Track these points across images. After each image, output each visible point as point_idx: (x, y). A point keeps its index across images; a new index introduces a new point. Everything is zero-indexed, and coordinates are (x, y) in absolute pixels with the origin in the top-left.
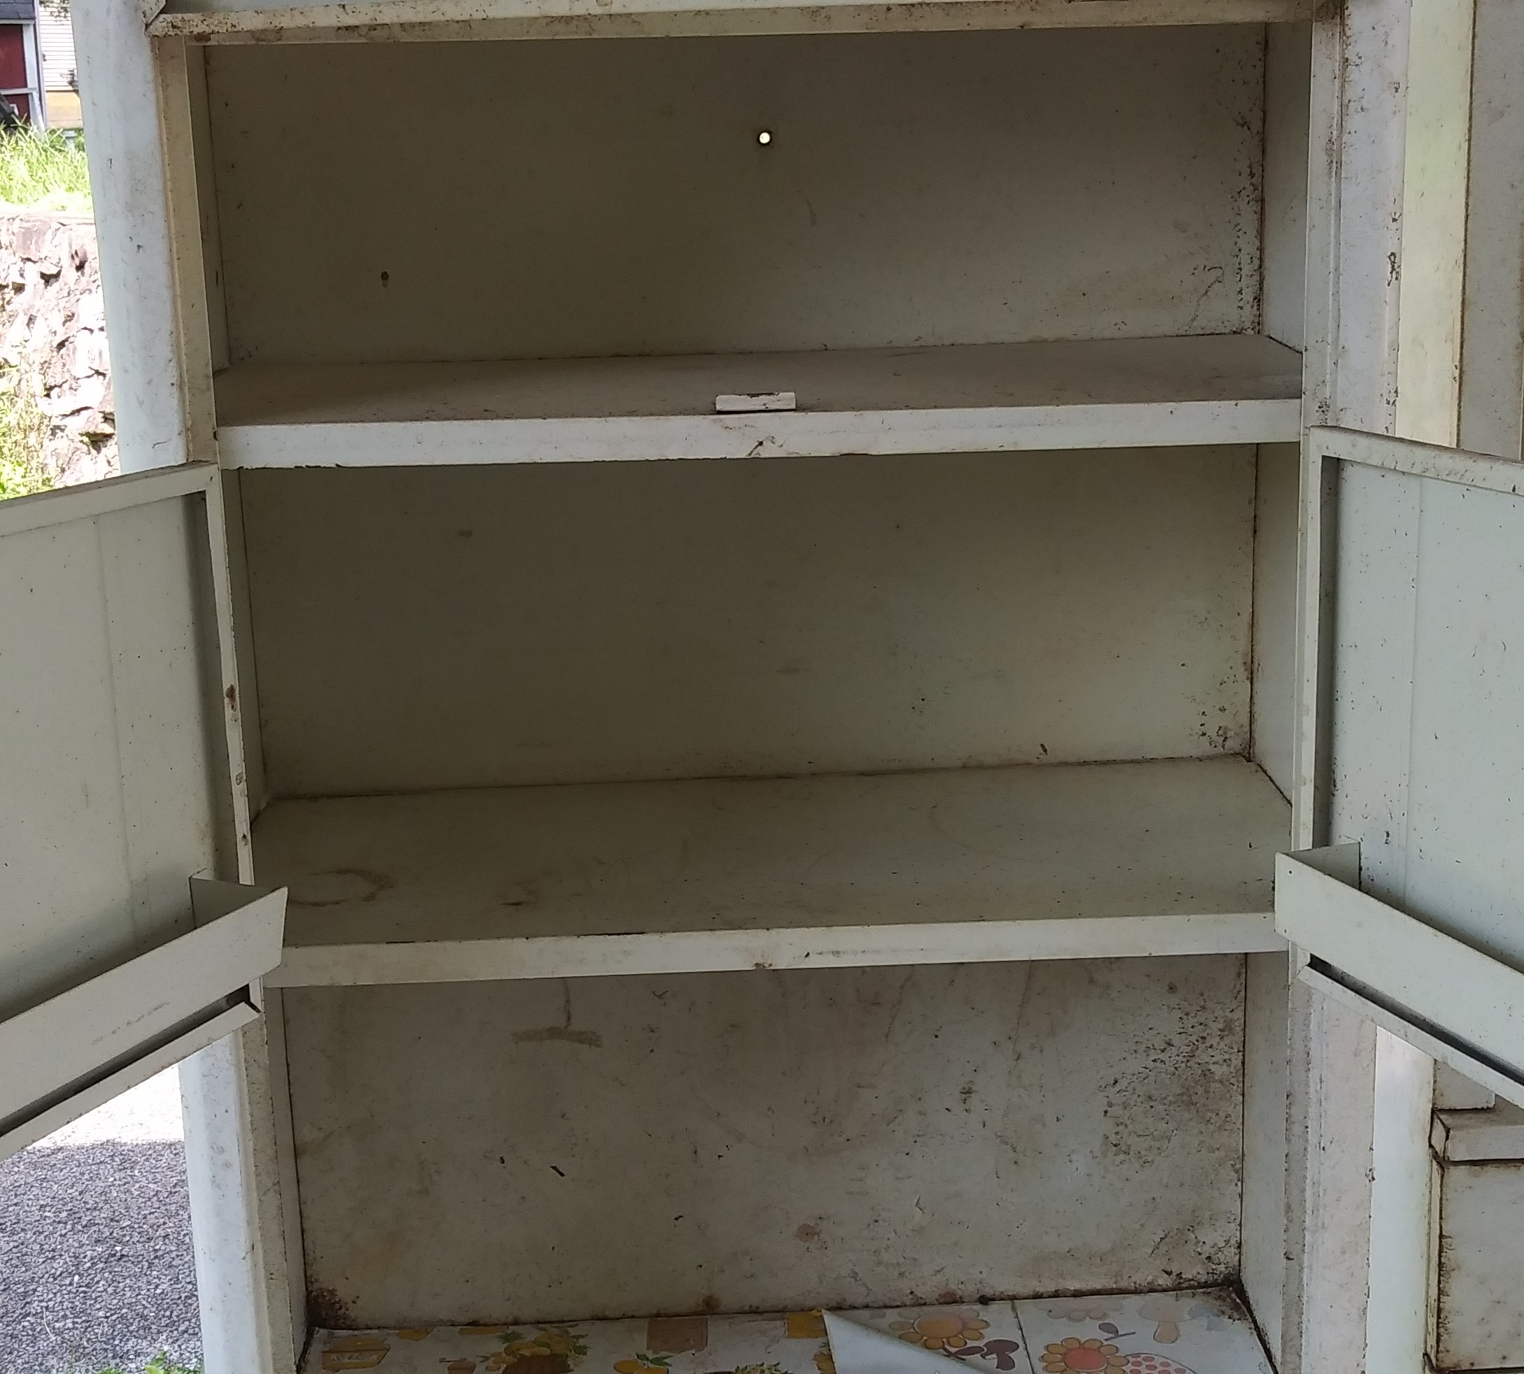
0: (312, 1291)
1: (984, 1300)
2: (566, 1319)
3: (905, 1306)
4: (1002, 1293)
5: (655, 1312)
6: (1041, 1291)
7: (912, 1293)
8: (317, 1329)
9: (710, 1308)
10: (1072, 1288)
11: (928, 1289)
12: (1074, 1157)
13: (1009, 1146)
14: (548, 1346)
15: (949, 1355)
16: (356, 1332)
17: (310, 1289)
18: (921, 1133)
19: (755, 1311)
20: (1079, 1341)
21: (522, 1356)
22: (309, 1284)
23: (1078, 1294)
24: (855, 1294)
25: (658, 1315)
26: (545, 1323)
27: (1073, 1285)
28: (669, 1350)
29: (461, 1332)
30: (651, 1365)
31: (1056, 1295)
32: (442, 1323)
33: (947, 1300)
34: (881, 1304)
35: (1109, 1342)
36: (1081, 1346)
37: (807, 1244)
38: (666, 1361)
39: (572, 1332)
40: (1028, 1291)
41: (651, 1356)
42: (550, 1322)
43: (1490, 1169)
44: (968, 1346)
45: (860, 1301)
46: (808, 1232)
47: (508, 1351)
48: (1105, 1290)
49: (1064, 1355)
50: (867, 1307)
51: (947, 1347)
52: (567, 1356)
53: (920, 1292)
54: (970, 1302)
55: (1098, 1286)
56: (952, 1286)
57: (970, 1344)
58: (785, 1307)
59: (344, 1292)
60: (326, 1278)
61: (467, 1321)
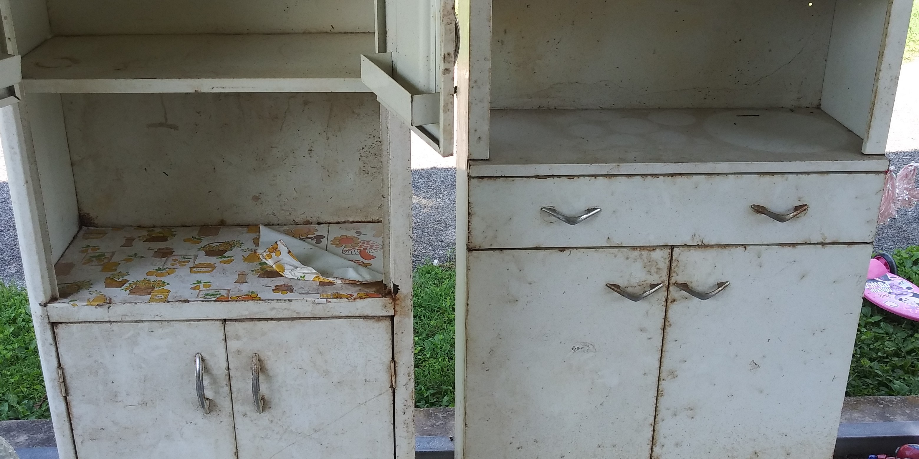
0: (81, 214)
1: (319, 224)
2: (172, 226)
3: (292, 225)
4: (326, 221)
5: (203, 224)
6: (340, 221)
7: (294, 220)
8: (83, 227)
9: (222, 224)
10: (351, 220)
11: (300, 219)
12: (349, 174)
13: (326, 170)
14: (162, 233)
15: (300, 239)
16: (97, 228)
17: (80, 213)
18: (294, 165)
19: (239, 225)
20: (346, 236)
21: (153, 236)
22: (80, 211)
23: (352, 222)
24: (274, 220)
25: (204, 226)
26: (164, 227)
27: (351, 219)
28: (204, 236)
29: (135, 229)
30: (196, 240)
31: (345, 222)
32: (128, 226)
33: (307, 223)
34: (283, 224)
35: (357, 237)
36: (347, 237)
37: (256, 202)
38: (202, 239)
39: (173, 230)
40: (335, 221)
41: (197, 237)
42: (166, 227)
43: (485, 180)
44: (308, 237)
45: (276, 223)
46: (256, 198)
47: (148, 235)
48: (362, 221)
49: (340, 240)
50: (278, 225)
51: (301, 237)
52: (168, 237)
53: (297, 220)
54: (315, 224)
55: (360, 220)
56: (308, 219)
57: (309, 236)
58: (249, 224)
59: (92, 215)
60: (86, 209)
61: (137, 226)
